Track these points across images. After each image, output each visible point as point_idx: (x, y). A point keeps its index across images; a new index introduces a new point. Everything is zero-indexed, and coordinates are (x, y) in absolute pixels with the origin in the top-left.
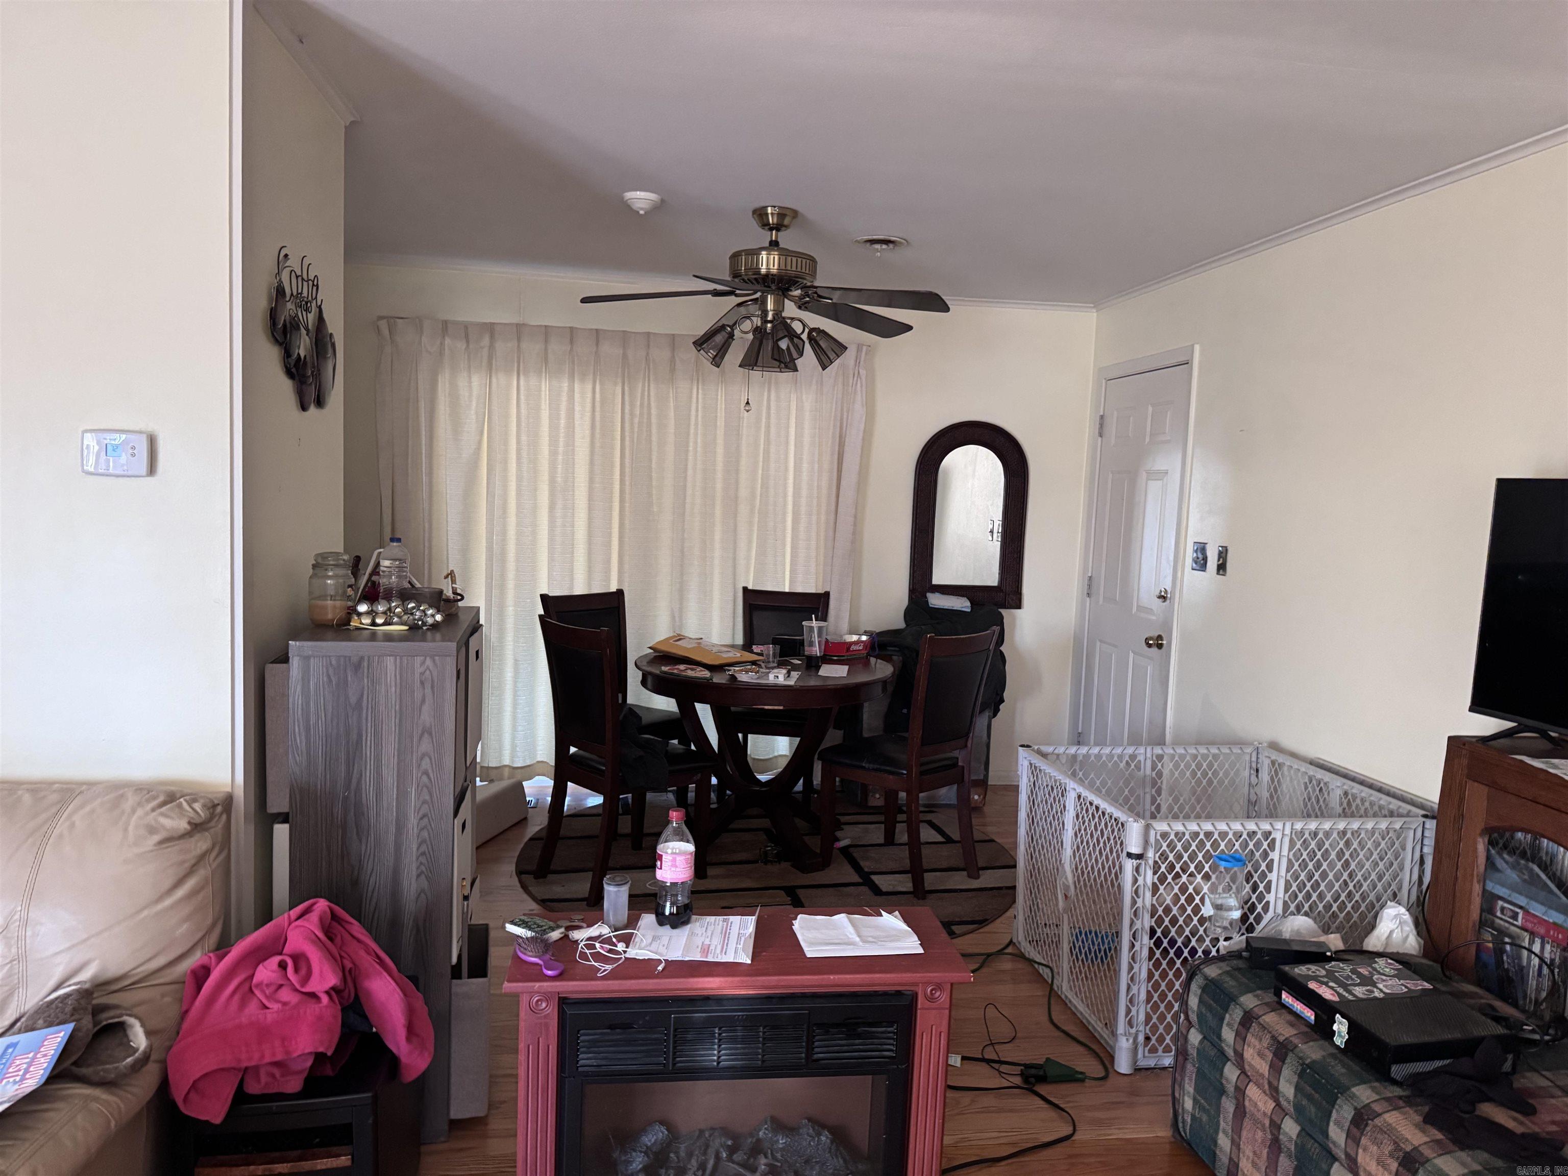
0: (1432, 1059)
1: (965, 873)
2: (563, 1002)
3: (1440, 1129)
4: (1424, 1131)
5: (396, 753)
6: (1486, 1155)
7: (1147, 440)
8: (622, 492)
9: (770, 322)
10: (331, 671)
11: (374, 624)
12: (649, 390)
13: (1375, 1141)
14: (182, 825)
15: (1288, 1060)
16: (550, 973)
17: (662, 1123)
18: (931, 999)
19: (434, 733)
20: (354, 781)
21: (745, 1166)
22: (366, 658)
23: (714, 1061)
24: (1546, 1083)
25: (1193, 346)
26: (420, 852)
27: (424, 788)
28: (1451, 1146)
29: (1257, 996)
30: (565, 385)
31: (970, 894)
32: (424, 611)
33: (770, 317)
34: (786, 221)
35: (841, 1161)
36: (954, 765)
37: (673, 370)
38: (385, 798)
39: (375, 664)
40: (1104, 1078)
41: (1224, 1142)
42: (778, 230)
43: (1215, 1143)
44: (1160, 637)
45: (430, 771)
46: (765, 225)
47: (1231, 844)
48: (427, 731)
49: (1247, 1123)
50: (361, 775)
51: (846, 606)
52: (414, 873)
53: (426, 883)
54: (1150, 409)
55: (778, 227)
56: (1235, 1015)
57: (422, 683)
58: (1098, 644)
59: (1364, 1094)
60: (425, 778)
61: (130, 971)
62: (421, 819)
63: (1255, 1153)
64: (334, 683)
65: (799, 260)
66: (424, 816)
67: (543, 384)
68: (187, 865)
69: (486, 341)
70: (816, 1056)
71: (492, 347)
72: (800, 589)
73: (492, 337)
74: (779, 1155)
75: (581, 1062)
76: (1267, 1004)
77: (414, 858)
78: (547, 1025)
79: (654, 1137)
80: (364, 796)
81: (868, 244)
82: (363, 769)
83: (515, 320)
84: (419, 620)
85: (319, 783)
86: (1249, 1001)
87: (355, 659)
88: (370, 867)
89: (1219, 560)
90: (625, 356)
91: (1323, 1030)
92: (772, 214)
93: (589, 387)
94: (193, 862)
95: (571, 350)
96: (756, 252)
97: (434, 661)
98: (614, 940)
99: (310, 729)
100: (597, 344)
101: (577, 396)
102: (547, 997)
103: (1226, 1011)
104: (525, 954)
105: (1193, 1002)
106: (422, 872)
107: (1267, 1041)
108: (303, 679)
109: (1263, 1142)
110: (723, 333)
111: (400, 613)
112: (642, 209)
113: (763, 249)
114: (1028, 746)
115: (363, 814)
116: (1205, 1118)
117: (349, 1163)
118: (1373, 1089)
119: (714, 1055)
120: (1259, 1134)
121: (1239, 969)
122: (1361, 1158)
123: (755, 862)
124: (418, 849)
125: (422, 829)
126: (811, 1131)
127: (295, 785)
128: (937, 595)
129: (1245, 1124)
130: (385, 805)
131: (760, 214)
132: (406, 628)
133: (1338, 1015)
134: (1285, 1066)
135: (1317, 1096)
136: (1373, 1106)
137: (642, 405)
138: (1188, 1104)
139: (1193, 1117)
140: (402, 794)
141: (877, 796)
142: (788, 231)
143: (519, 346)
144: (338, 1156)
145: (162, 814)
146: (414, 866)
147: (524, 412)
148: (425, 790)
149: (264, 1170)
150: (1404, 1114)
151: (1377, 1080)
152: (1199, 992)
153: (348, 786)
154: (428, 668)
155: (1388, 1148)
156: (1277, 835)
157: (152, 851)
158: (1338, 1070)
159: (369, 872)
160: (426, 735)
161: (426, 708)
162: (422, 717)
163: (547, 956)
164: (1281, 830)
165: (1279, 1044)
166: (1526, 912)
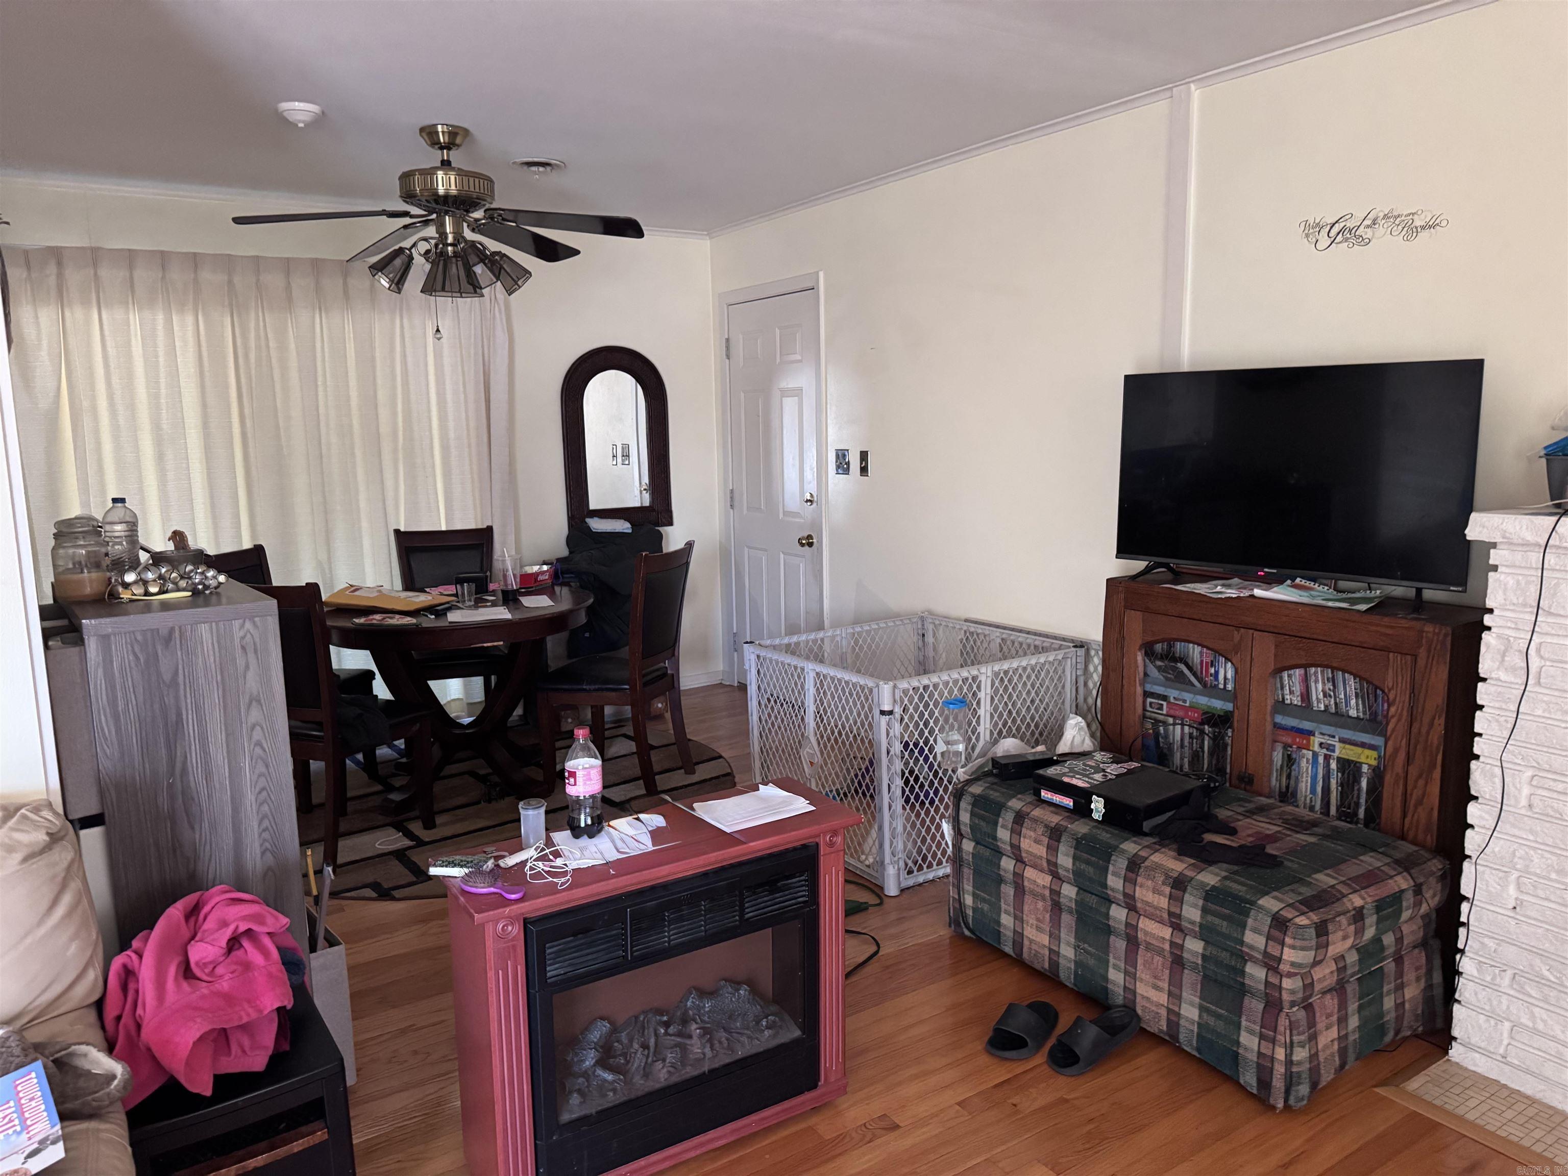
0: (1164, 812)
1: (683, 771)
2: (527, 923)
3: (1190, 857)
4: (1181, 861)
5: (223, 728)
6: (1225, 866)
7: (778, 360)
8: (244, 435)
9: (451, 245)
10: (137, 649)
11: (147, 593)
12: (264, 320)
13: (1148, 878)
14: (41, 837)
15: (1063, 839)
16: (513, 896)
17: (602, 1019)
18: (831, 844)
19: (262, 701)
20: (178, 765)
21: (680, 1034)
22: (177, 628)
23: (665, 942)
24: (1230, 813)
25: (817, 273)
26: (262, 828)
27: (259, 760)
28: (1203, 865)
29: (1019, 799)
30: (160, 317)
31: (695, 787)
32: (203, 573)
33: (450, 239)
34: (458, 140)
35: (758, 1007)
36: (665, 674)
37: (290, 299)
38: (216, 778)
39: (188, 634)
40: (881, 904)
41: (1007, 920)
42: (449, 149)
43: (998, 923)
44: (810, 537)
45: (263, 742)
46: (434, 142)
47: (951, 692)
48: (254, 700)
49: (1028, 899)
50: (186, 757)
51: (511, 539)
52: (258, 851)
53: (271, 858)
54: (778, 331)
55: (448, 147)
56: (1007, 818)
57: (243, 648)
58: (746, 550)
59: (1131, 847)
60: (258, 750)
61: (25, 1008)
62: (260, 793)
63: (1038, 920)
64: (142, 661)
65: (477, 180)
66: (263, 789)
67: (131, 316)
68: (59, 879)
69: (52, 269)
70: (747, 916)
71: (60, 275)
72: (459, 526)
73: (59, 264)
74: (706, 1018)
75: (549, 974)
76: (1030, 803)
77: (256, 836)
78: (514, 947)
79: (598, 1032)
80: (192, 779)
81: (525, 167)
82: (188, 750)
83: (85, 243)
84: (200, 583)
85: (137, 774)
86: (1016, 804)
87: (164, 632)
88: (207, 854)
89: (861, 464)
90: (230, 282)
91: (1082, 810)
92: (443, 132)
93: (190, 319)
94: (63, 875)
95: (163, 278)
96: (432, 171)
97: (254, 623)
98: (551, 857)
99: (119, 716)
100: (195, 271)
101: (176, 328)
102: (512, 920)
103: (998, 815)
104: (476, 887)
105: (965, 817)
106: (267, 849)
107: (1041, 829)
108: (104, 660)
109: (1045, 909)
110: (402, 257)
111: (176, 578)
112: (300, 121)
113: (437, 168)
114: (751, 642)
115: (193, 799)
116: (986, 907)
117: (326, 1136)
118: (1135, 842)
119: (665, 937)
120: (1040, 904)
121: (993, 784)
122: (1139, 893)
123: (478, 803)
124: (260, 825)
125: (261, 804)
126: (730, 989)
127: (108, 780)
128: (596, 519)
129: (1026, 900)
130: (217, 786)
131: (429, 133)
132: (190, 594)
133: (1094, 796)
134: (1061, 844)
135: (1093, 859)
136: (1141, 853)
137: (258, 337)
138: (969, 900)
139: (975, 910)
140: (235, 772)
141: (570, 720)
142: (461, 149)
143: (96, 274)
144: (314, 1132)
145: (13, 829)
146: (257, 845)
147: (111, 351)
148: (260, 762)
149: (238, 1169)
150: (1162, 853)
151: (1134, 836)
152: (969, 807)
153: (172, 773)
154: (248, 631)
155: (1160, 879)
156: (983, 678)
157: (18, 871)
158: (1105, 835)
159: (207, 858)
160: (254, 703)
161: (250, 675)
162: (248, 685)
163: (499, 884)
164: (985, 673)
165: (1052, 829)
166: (1169, 703)
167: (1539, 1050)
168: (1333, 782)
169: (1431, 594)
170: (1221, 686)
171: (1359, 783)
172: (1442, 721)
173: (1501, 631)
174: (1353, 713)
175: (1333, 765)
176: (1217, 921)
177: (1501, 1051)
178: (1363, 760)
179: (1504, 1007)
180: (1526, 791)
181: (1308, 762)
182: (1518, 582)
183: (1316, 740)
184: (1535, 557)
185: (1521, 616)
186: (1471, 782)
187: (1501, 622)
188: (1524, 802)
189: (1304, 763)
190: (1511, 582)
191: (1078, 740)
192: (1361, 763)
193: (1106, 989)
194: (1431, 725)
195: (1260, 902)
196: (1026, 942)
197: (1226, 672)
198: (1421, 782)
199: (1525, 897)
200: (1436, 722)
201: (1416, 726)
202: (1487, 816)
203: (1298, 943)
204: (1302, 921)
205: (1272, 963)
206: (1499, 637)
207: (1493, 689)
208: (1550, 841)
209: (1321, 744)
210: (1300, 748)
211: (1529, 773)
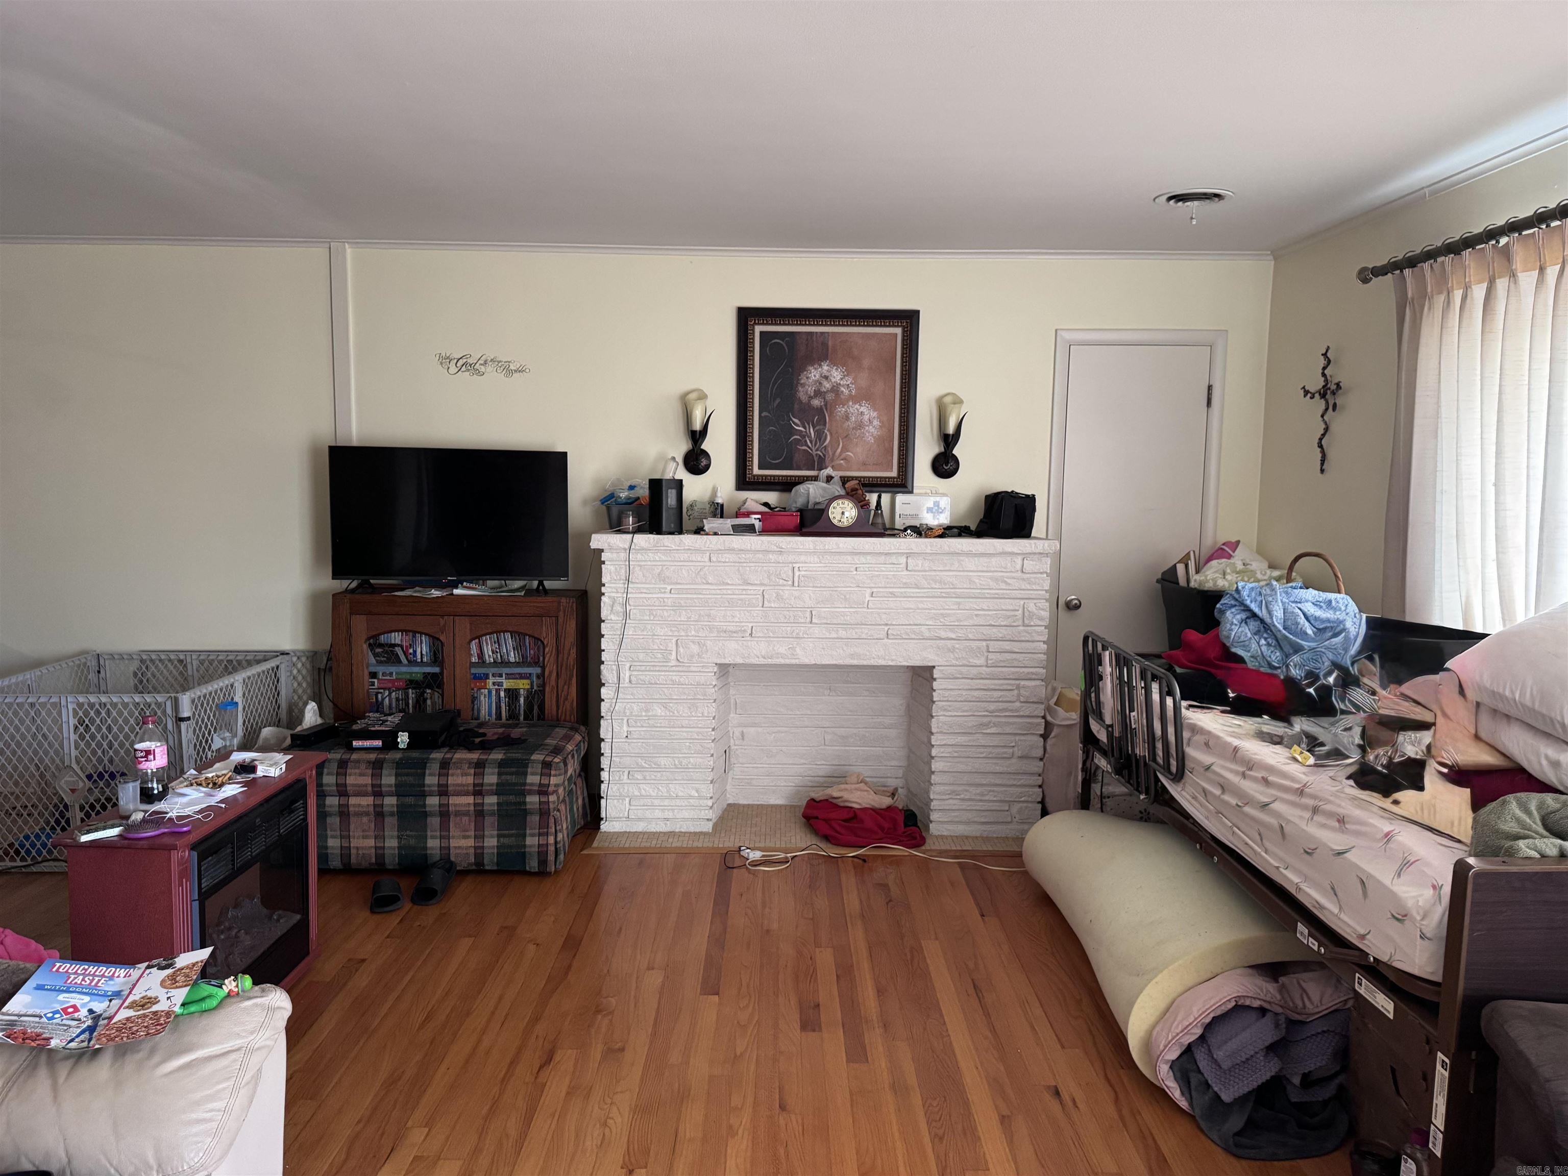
0: (442, 734)
4: (475, 753)
6: (503, 747)
13: (457, 768)
15: (383, 767)
16: (185, 829)
18: (311, 777)
23: (250, 855)
28: (491, 751)
29: (336, 752)
41: (334, 842)
47: (219, 697)
49: (353, 820)
63: (363, 831)
70: (281, 832)
75: (202, 886)
76: (345, 752)
78: (186, 867)
86: (334, 756)
91: (391, 744)
107: (362, 767)
109: (370, 821)
118: (438, 752)
119: (249, 851)
120: (365, 819)
122: (450, 781)
129: (351, 821)
133: (397, 733)
134: (383, 770)
135: (411, 771)
136: (445, 757)
150: (459, 752)
151: (436, 749)
155: (465, 767)
156: (237, 685)
158: (415, 754)
164: (238, 680)
165: (374, 763)
166: (378, 679)
167: (644, 806)
168: (503, 705)
169: (548, 584)
170: (420, 660)
171: (519, 701)
172: (575, 650)
173: (610, 594)
174: (512, 660)
175: (502, 694)
176: (509, 777)
177: (626, 815)
178: (521, 686)
179: (626, 791)
180: (627, 675)
181: (485, 697)
182: (616, 569)
183: (490, 681)
184: (623, 555)
185: (618, 585)
186: (601, 677)
187: (609, 590)
188: (627, 680)
189: (482, 698)
190: (612, 568)
191: (313, 719)
192: (519, 689)
193: (426, 855)
194: (569, 654)
195: (532, 758)
196: (353, 851)
197: (423, 648)
198: (566, 687)
199: (631, 729)
200: (572, 652)
201: (560, 656)
202: (610, 692)
203: (557, 772)
204: (556, 760)
205: (543, 791)
206: (609, 597)
207: (609, 625)
208: (641, 697)
209: (494, 684)
210: (480, 689)
211: (628, 665)
